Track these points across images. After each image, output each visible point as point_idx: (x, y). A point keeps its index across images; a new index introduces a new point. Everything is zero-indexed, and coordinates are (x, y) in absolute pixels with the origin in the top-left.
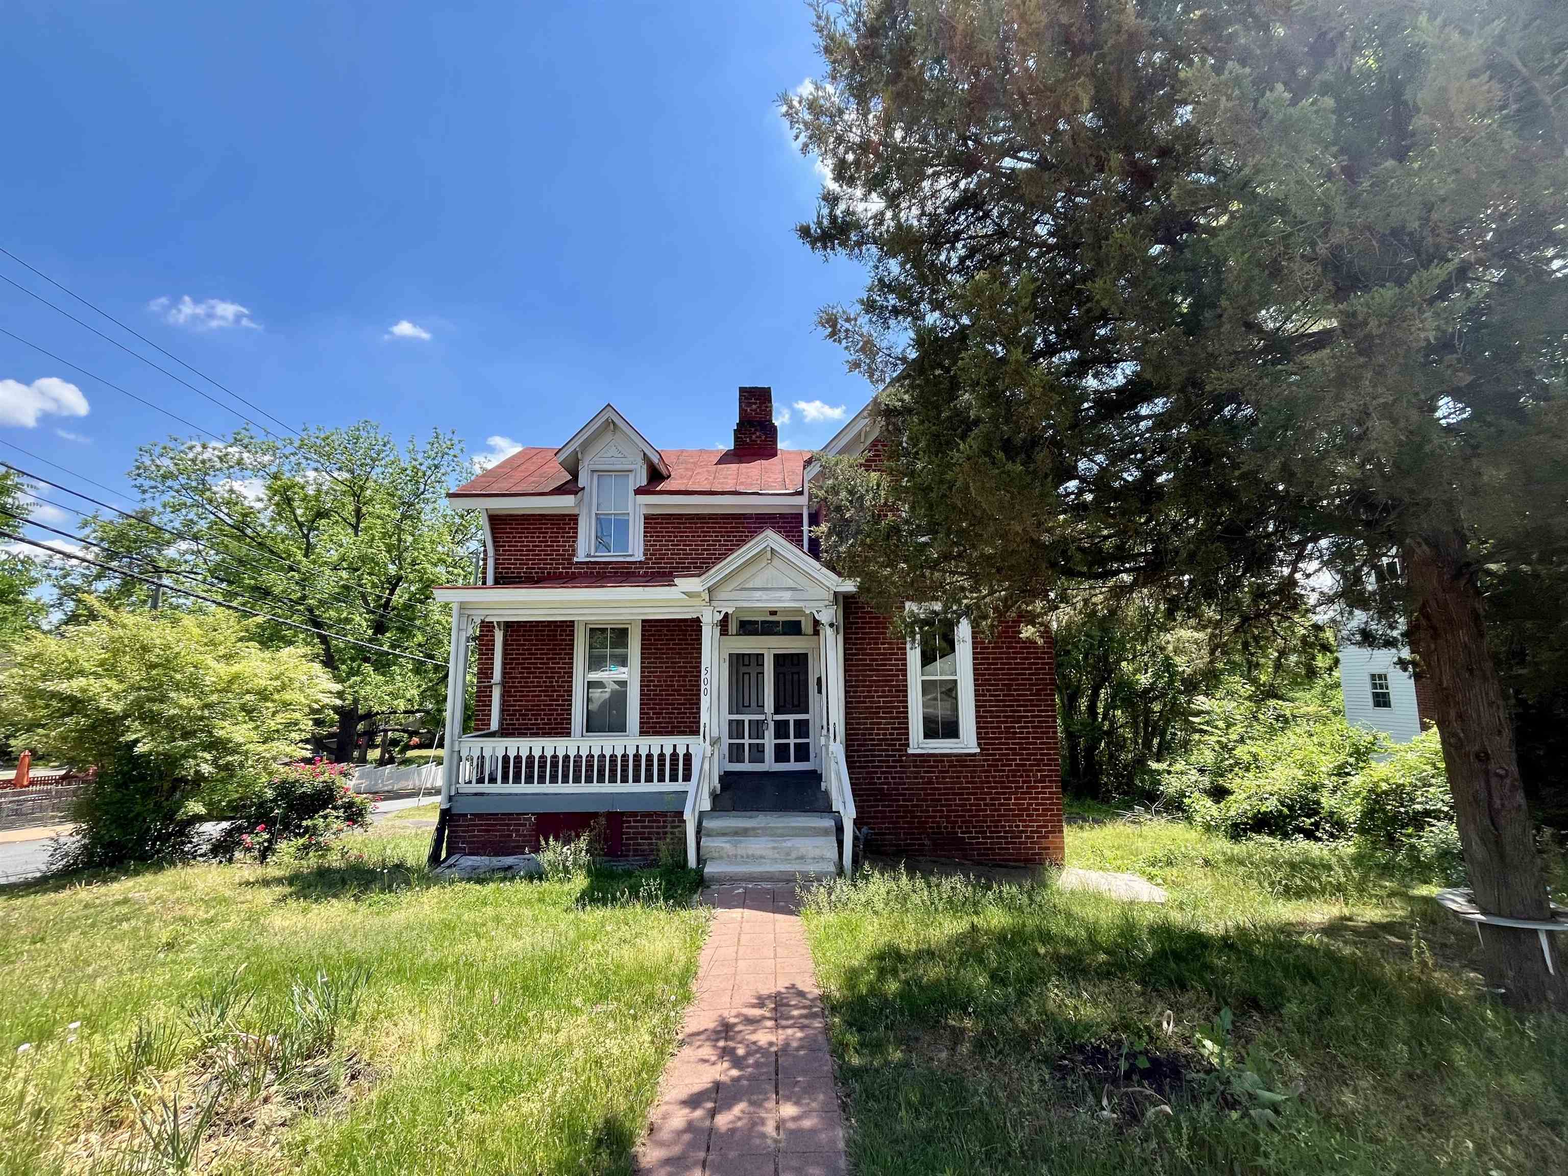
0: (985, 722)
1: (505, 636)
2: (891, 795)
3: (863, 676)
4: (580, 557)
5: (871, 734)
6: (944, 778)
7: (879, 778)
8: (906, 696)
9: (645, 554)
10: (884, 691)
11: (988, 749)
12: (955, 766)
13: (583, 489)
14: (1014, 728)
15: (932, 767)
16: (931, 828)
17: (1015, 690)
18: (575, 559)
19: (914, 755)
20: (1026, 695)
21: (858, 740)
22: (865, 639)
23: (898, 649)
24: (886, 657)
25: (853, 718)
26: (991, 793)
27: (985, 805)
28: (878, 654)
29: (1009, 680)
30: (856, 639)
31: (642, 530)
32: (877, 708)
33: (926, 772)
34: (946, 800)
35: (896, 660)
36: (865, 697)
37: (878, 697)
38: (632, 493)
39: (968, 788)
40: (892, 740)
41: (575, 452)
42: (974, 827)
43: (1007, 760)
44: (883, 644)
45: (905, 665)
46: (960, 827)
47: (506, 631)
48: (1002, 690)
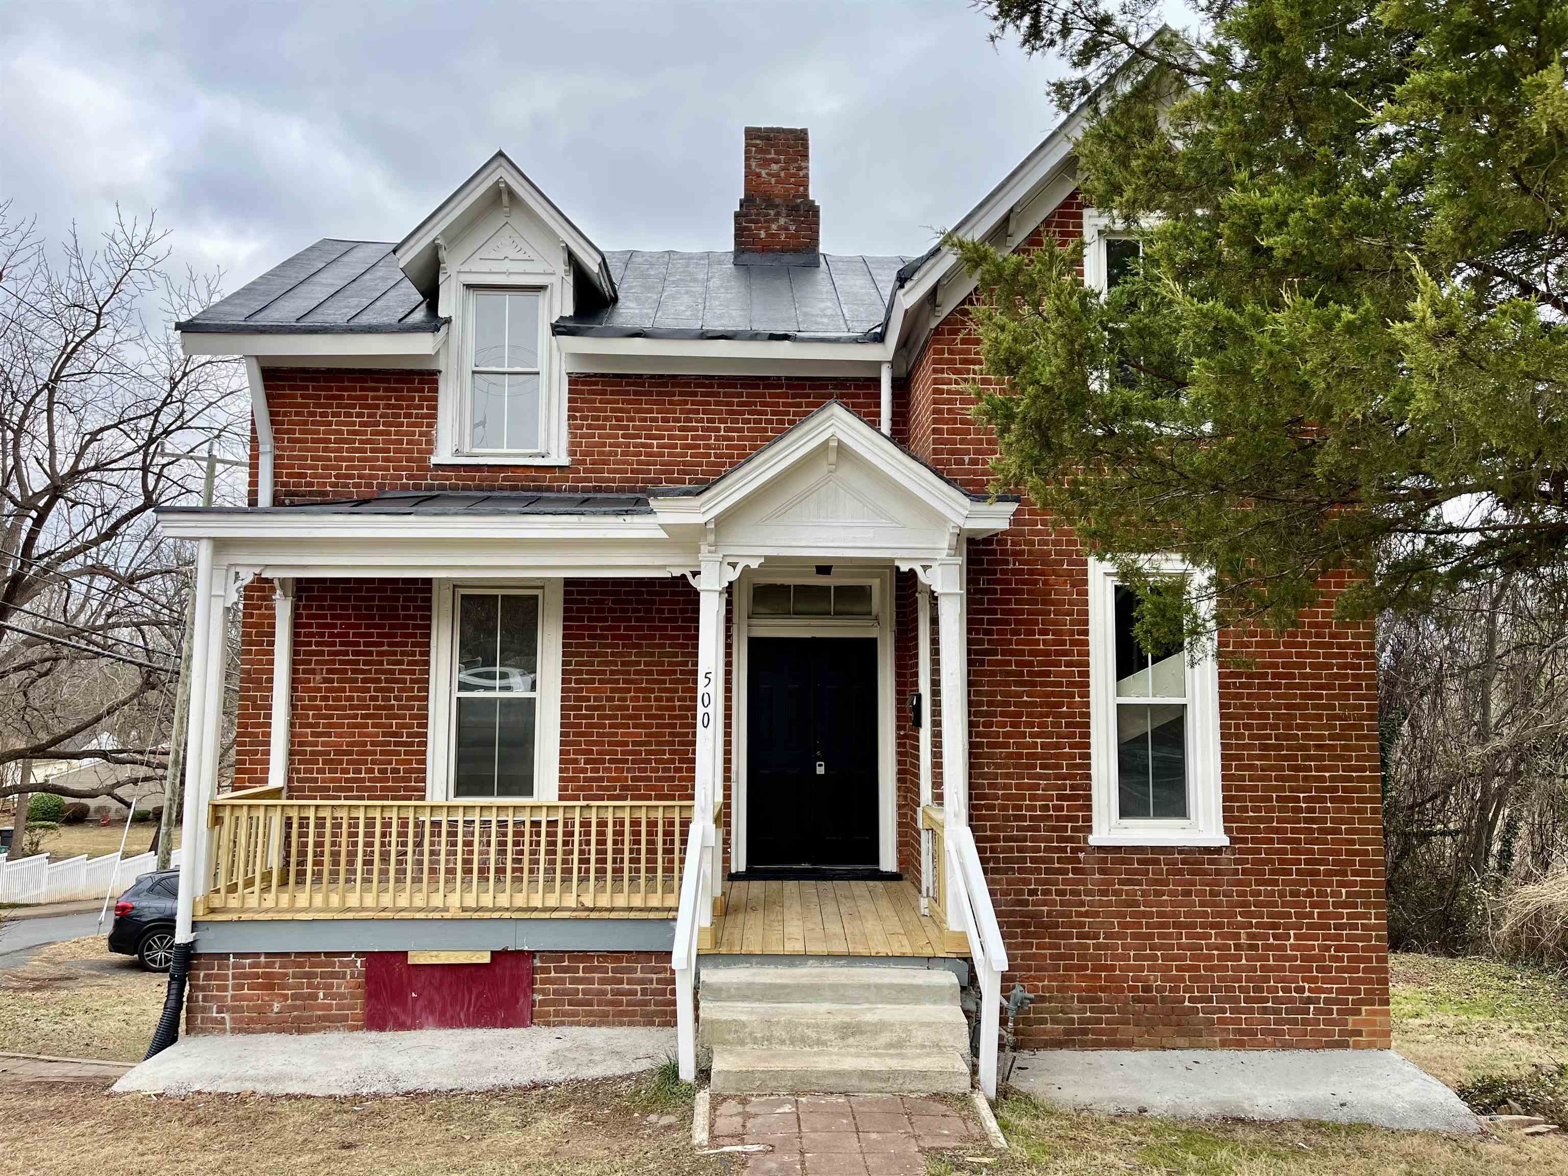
0: (1239, 788)
1: (295, 608)
2: (1057, 926)
3: (1003, 694)
4: (443, 455)
5: (1020, 808)
6: (1158, 894)
7: (1033, 892)
8: (1087, 735)
9: (572, 453)
10: (1042, 725)
11: (1245, 841)
12: (1180, 872)
13: (448, 321)
14: (1297, 800)
15: (1136, 872)
16: (1132, 989)
17: (1300, 727)
18: (434, 460)
19: (1100, 848)
20: (1322, 737)
21: (992, 818)
22: (1007, 622)
23: (1073, 643)
24: (1049, 659)
25: (983, 776)
26: (1250, 925)
27: (1238, 947)
28: (1032, 653)
29: (1287, 707)
30: (990, 622)
31: (565, 405)
32: (1029, 756)
33: (1122, 882)
34: (1162, 936)
35: (1069, 664)
36: (1007, 735)
37: (1032, 735)
38: (545, 331)
39: (1205, 915)
40: (1058, 819)
41: (435, 248)
42: (1215, 989)
43: (1282, 861)
44: (1044, 632)
45: (1086, 674)
46: (1188, 989)
47: (298, 598)
48: (1275, 727)
